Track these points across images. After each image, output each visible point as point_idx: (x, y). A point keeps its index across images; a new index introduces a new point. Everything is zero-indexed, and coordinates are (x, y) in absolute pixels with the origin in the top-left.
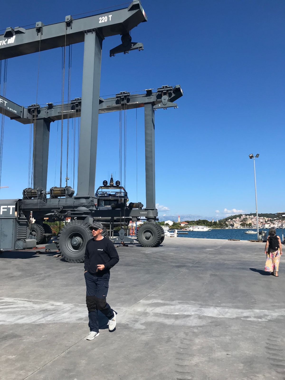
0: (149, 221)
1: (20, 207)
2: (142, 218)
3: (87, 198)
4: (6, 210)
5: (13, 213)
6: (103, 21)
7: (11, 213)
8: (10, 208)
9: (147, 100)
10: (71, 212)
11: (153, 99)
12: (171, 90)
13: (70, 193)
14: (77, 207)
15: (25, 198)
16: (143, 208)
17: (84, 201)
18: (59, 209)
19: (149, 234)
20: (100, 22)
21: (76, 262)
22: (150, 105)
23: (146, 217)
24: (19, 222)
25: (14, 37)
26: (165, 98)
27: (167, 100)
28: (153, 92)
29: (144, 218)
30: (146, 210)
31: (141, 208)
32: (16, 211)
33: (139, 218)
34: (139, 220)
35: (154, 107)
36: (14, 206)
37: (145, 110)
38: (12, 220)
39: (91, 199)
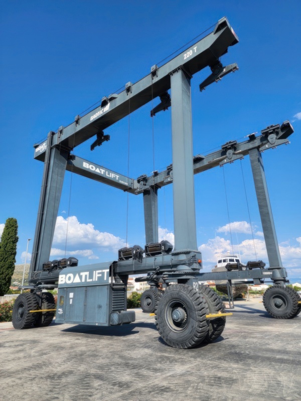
0: (277, 283)
1: (114, 270)
2: (266, 279)
3: (187, 253)
4: (100, 275)
5: (108, 279)
6: (188, 56)
7: (105, 279)
8: (104, 272)
9: (251, 145)
10: (168, 273)
11: (257, 143)
12: (278, 128)
13: (167, 249)
14: (175, 266)
15: (121, 259)
16: (265, 267)
17: (183, 257)
18: (155, 269)
19: (279, 301)
20: (185, 58)
21: (182, 347)
22: (256, 150)
23: (271, 279)
24: (113, 289)
25: (109, 104)
26: (272, 137)
27: (275, 139)
28: (256, 136)
29: (269, 279)
30: (269, 269)
31: (263, 267)
32: (110, 275)
33: (263, 280)
34: (262, 282)
35: (260, 149)
36: (108, 270)
37: (251, 156)
38: (106, 287)
39: (192, 254)
